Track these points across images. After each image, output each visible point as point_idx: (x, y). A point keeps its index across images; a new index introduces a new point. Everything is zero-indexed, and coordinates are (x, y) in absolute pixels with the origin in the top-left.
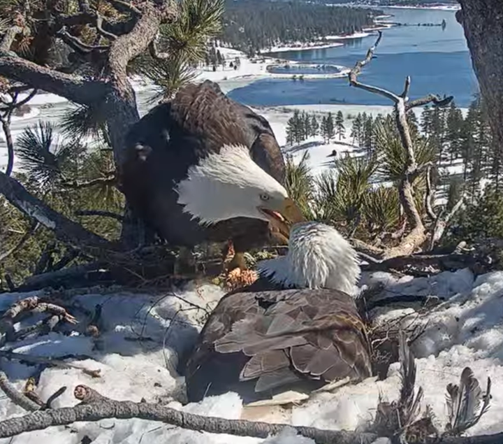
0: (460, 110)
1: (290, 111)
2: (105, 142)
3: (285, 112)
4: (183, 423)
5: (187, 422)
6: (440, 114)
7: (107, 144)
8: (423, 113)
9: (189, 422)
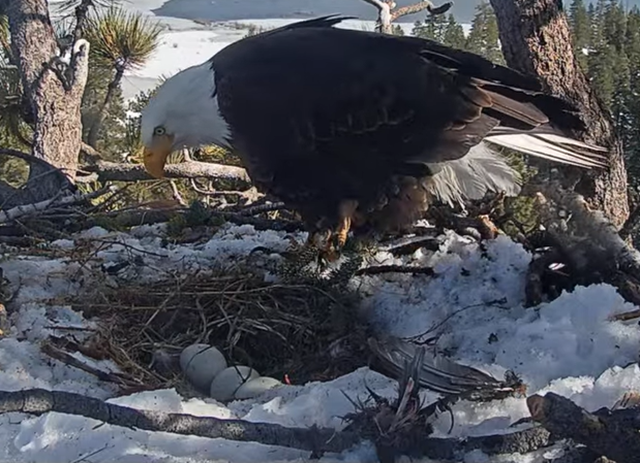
0: (460, 27)
1: (244, 27)
2: (6, 57)
3: (238, 28)
4: (111, 418)
5: (116, 417)
6: (436, 32)
7: (7, 60)
8: (413, 30)
9: (118, 416)
